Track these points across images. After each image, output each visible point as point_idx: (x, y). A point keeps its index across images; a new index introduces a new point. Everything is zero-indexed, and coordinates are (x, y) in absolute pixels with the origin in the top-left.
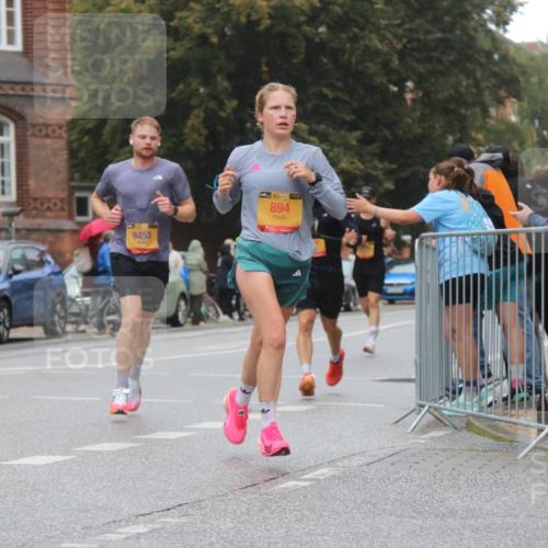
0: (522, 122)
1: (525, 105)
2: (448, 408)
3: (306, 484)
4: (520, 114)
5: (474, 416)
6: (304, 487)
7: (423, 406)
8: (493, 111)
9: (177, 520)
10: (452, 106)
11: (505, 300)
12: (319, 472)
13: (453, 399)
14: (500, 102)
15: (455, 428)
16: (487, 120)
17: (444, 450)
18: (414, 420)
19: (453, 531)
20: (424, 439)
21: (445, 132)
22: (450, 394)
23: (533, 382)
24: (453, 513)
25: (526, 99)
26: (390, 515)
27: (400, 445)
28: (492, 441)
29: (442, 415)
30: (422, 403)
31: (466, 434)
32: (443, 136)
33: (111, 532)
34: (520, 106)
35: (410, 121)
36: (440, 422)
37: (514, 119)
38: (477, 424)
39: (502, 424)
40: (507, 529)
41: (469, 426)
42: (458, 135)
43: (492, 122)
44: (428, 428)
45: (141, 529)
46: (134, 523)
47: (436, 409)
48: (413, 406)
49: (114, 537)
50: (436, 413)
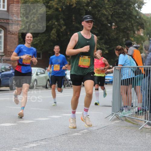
0: (144, 35)
1: (145, 31)
2: (120, 114)
3: (80, 134)
4: (144, 33)
5: (127, 117)
6: (80, 135)
7: (114, 114)
8: (136, 32)
9: (44, 143)
10: (125, 30)
12: (84, 131)
14: (138, 30)
15: (122, 120)
16: (135, 35)
17: (119, 126)
18: (111, 117)
19: (120, 149)
20: (113, 123)
21: (123, 38)
22: (121, 110)
23: (144, 108)
24: (120, 144)
25: (146, 29)
26: (103, 144)
27: (107, 124)
28: (132, 124)
29: (119, 116)
30: (113, 113)
31: (125, 122)
32: (122, 39)
33: (26, 146)
34: (144, 31)
35: (113, 34)
36: (118, 118)
37: (142, 35)
38: (128, 119)
39: (135, 120)
40: (135, 149)
41: (126, 120)
42: (126, 39)
43: (136, 35)
44: (115, 120)
45: (34, 145)
46: (32, 143)
47: (117, 115)
48: (111, 113)
49: (27, 147)
50: (117, 116)
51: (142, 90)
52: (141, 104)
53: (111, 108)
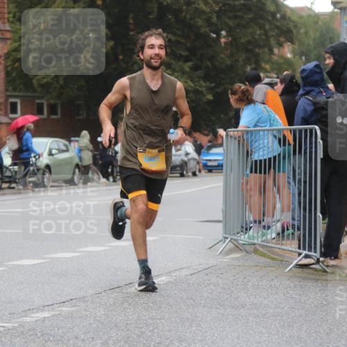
0: (294, 57)
1: (296, 47)
4: (293, 52)
5: (259, 245)
7: (227, 238)
8: (276, 51)
9: (69, 309)
10: (250, 47)
11: (279, 171)
12: (160, 279)
13: (246, 233)
14: (281, 45)
15: (248, 252)
16: (273, 56)
17: (239, 266)
18: (221, 247)
19: (243, 317)
20: (227, 259)
21: (245, 64)
22: (244, 230)
23: (296, 223)
24: (243, 306)
25: (297, 43)
26: (204, 307)
27: (212, 262)
28: (270, 260)
29: (239, 243)
30: (227, 236)
31: (254, 256)
32: (244, 66)
33: (27, 316)
34: (293, 47)
35: (223, 56)
36: (238, 247)
37: (289, 56)
38: (261, 249)
39: (277, 250)
40: (276, 316)
41: (256, 251)
42: (254, 66)
43: (275, 58)
44: (230, 252)
45: (46, 314)
46: (42, 311)
47: (235, 240)
48: (221, 238)
49: (28, 319)
50: (235, 242)
51: (289, 183)
52: (290, 214)
53: (221, 225)
